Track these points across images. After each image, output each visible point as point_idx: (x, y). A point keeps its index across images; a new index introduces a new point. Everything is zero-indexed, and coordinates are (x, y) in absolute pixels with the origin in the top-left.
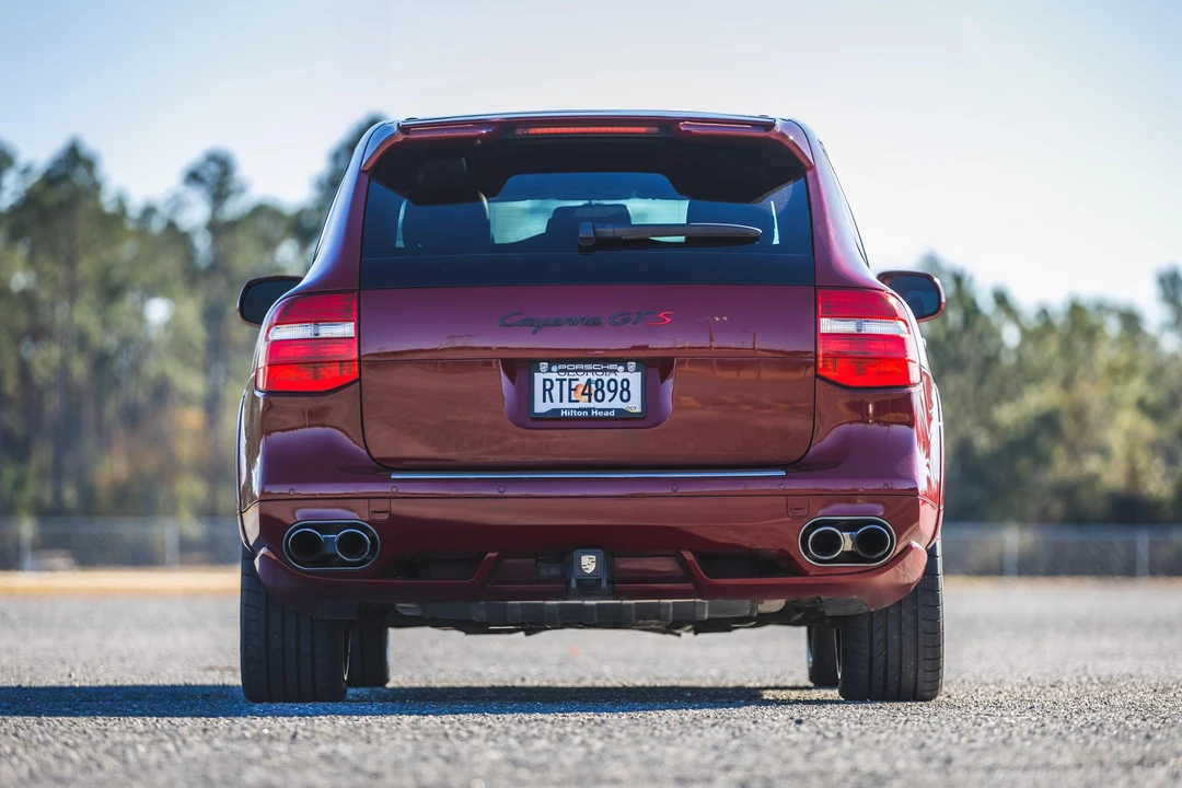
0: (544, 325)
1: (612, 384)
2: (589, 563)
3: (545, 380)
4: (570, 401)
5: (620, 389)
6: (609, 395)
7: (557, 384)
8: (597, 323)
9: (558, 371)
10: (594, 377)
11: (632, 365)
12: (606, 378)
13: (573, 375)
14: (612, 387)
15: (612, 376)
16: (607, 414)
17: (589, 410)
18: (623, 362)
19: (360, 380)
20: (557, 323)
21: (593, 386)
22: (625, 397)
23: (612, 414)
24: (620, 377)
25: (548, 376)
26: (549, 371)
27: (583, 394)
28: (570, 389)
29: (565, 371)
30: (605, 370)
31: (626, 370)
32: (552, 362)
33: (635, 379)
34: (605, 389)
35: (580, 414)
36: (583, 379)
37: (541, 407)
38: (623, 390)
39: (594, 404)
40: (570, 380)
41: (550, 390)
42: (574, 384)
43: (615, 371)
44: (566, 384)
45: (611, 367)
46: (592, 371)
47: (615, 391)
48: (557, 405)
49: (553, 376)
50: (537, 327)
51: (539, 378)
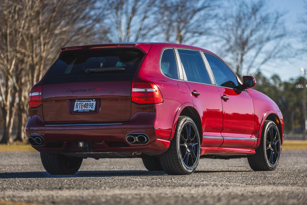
0: (75, 91)
1: (90, 104)
2: (81, 144)
3: (77, 104)
4: (81, 108)
5: (91, 105)
6: (89, 107)
7: (79, 104)
8: (85, 91)
9: (80, 102)
10: (86, 103)
11: (94, 100)
12: (89, 103)
13: (82, 102)
14: (90, 105)
15: (90, 102)
16: (87, 111)
17: (84, 110)
18: (92, 99)
19: (42, 104)
20: (77, 91)
21: (86, 105)
22: (92, 107)
23: (88, 111)
24: (91, 103)
25: (78, 103)
26: (78, 102)
27: (84, 107)
28: (82, 106)
29: (81, 101)
30: (89, 101)
31: (93, 101)
32: (79, 99)
33: (94, 103)
34: (88, 105)
35: (82, 111)
36: (84, 103)
37: (75, 110)
38: (92, 105)
39: (86, 109)
40: (82, 103)
41: (77, 106)
42: (82, 104)
43: (91, 101)
44: (81, 104)
45: (90, 100)
46: (86, 101)
47: (90, 106)
48: (78, 109)
49: (79, 103)
50: (74, 92)
51: (76, 103)
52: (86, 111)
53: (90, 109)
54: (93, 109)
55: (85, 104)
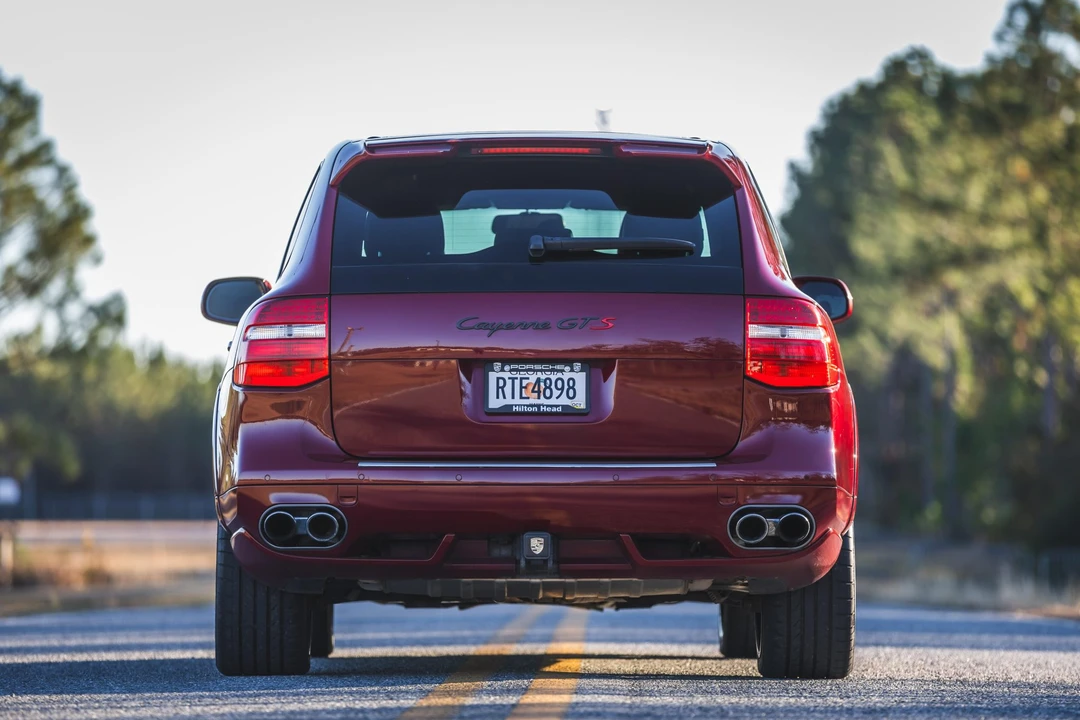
0: (498, 329)
1: (560, 382)
2: (537, 545)
3: (498, 379)
4: (521, 397)
5: (566, 387)
6: (556, 393)
7: (509, 382)
8: (546, 327)
9: (511, 371)
10: (543, 377)
11: (577, 366)
12: (554, 377)
13: (523, 374)
14: (560, 386)
15: (559, 375)
16: (554, 410)
17: (538, 406)
18: (569, 362)
19: (330, 376)
20: (510, 327)
21: (542, 384)
22: (571, 395)
23: (560, 409)
24: (566, 376)
25: (501, 374)
26: (502, 370)
27: (533, 391)
28: (521, 387)
29: (517, 370)
30: (553, 370)
31: (572, 370)
32: (505, 361)
33: (580, 379)
34: (553, 387)
35: (530, 409)
36: (533, 378)
37: (494, 403)
38: (570, 388)
39: (543, 401)
40: (521, 379)
41: (502, 388)
42: (525, 383)
43: (562, 371)
44: (517, 382)
45: (558, 367)
46: (541, 371)
47: (562, 389)
48: (509, 401)
49: (506, 375)
50: (492, 330)
51: (493, 376)
52: (549, 409)
53: (564, 401)
54: (580, 402)
55: (538, 380)
